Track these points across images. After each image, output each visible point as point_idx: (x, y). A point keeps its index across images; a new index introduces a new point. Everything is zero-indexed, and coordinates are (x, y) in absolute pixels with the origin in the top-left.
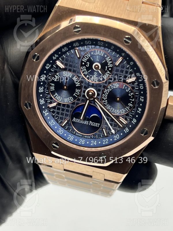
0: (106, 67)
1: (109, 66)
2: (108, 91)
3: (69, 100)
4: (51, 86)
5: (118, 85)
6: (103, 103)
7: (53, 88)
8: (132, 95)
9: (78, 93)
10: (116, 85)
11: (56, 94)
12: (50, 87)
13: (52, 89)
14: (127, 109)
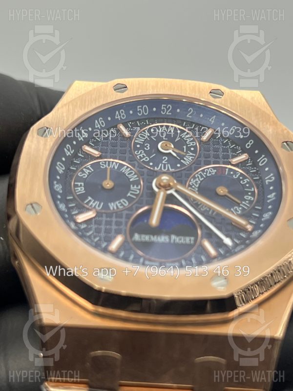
0: (185, 147)
1: (190, 144)
2: (196, 182)
3: (119, 205)
4: (77, 186)
5: (215, 171)
6: (193, 202)
7: (81, 189)
8: (248, 183)
9: (136, 192)
10: (212, 170)
11: (90, 198)
12: (76, 189)
13: (80, 191)
14: (244, 204)
